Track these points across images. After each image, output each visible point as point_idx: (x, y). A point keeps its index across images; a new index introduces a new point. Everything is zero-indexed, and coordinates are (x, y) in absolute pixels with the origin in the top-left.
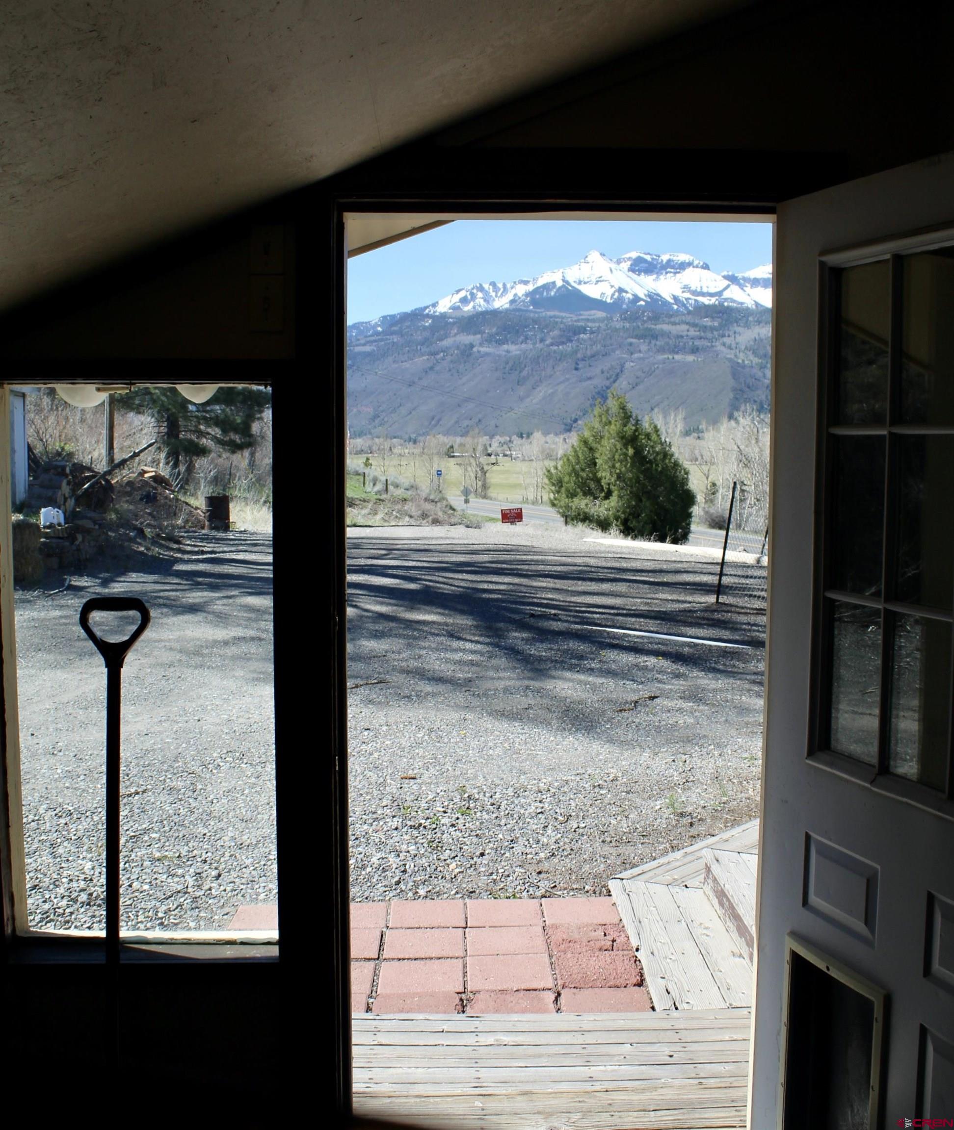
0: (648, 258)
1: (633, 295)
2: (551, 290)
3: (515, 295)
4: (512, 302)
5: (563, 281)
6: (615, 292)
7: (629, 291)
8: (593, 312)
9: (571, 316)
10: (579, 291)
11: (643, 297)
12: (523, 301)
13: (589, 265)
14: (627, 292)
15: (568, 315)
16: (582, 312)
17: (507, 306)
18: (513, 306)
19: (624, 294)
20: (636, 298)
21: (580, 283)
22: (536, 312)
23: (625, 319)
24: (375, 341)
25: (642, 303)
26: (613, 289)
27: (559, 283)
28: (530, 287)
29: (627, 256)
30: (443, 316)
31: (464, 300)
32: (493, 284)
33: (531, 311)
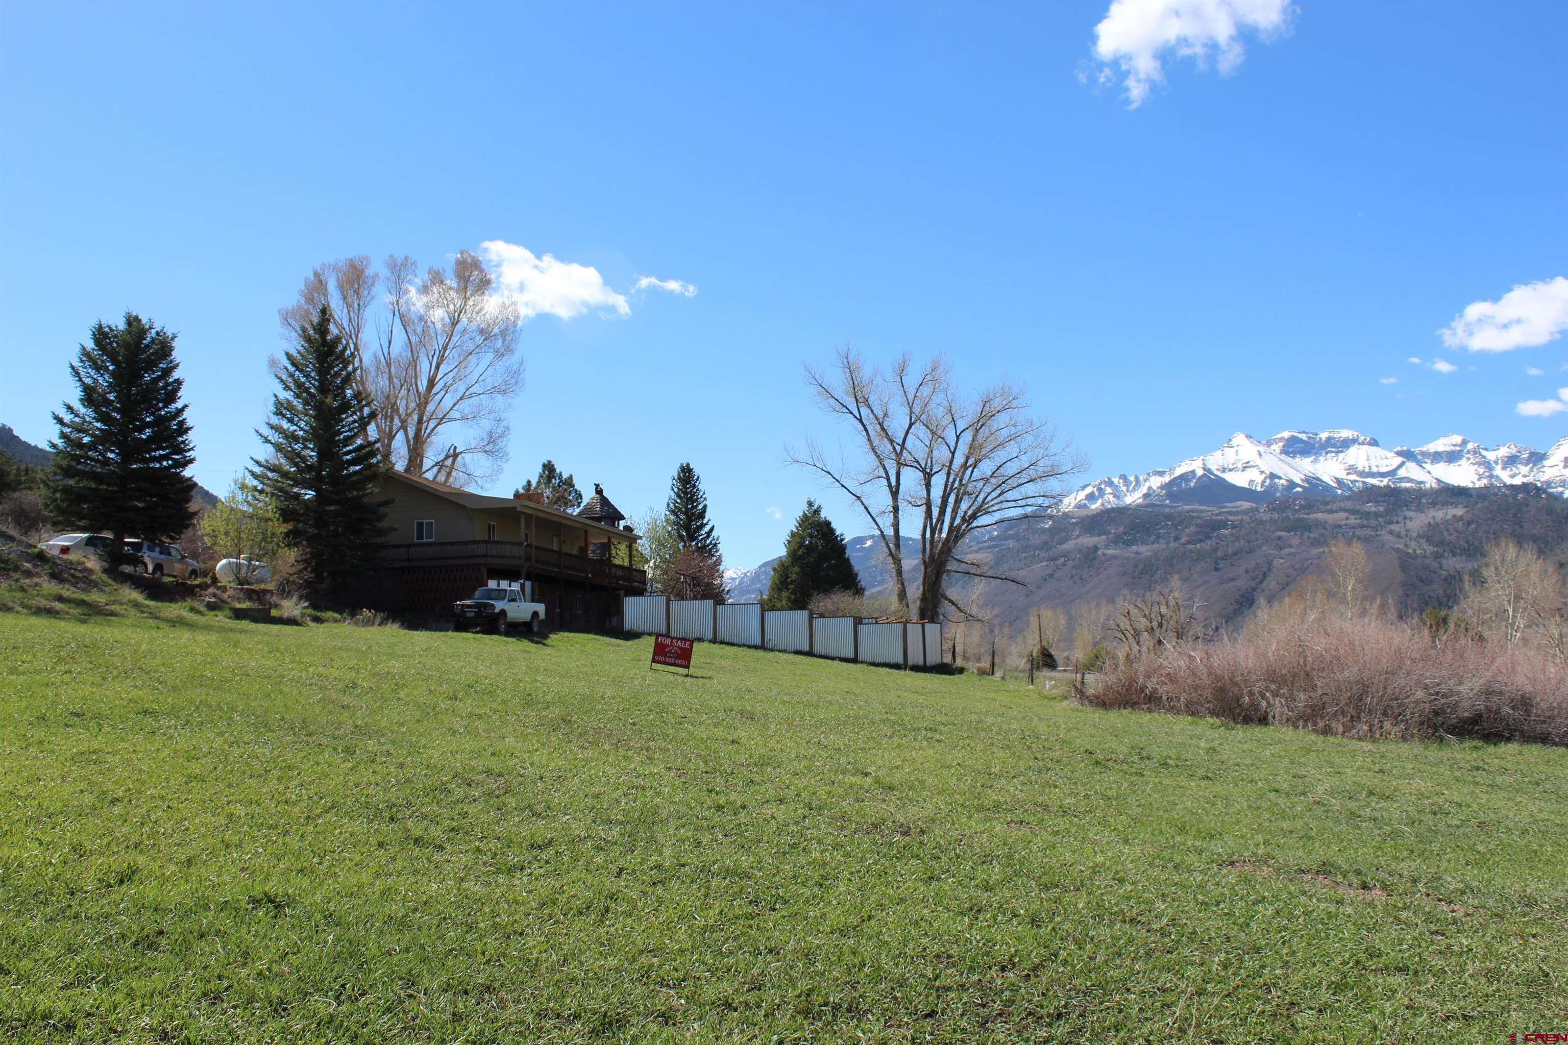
0: (1303, 437)
1: (1287, 481)
2: (1191, 480)
3: (1150, 488)
4: (1146, 496)
5: (1204, 469)
6: (1265, 478)
7: (1283, 477)
8: (1239, 503)
9: (1213, 509)
10: (1224, 480)
11: (1300, 482)
12: (1158, 495)
13: (1234, 450)
14: (1280, 478)
15: (1208, 509)
16: (1226, 504)
17: (1140, 501)
18: (1147, 502)
19: (1277, 481)
20: (1292, 484)
21: (1224, 470)
22: (1172, 507)
23: (1274, 510)
24: (989, 547)
25: (1299, 489)
26: (1264, 475)
27: (1200, 472)
28: (1167, 479)
29: (1279, 436)
30: (1066, 515)
31: (1091, 497)
32: (1124, 477)
33: (1167, 506)
